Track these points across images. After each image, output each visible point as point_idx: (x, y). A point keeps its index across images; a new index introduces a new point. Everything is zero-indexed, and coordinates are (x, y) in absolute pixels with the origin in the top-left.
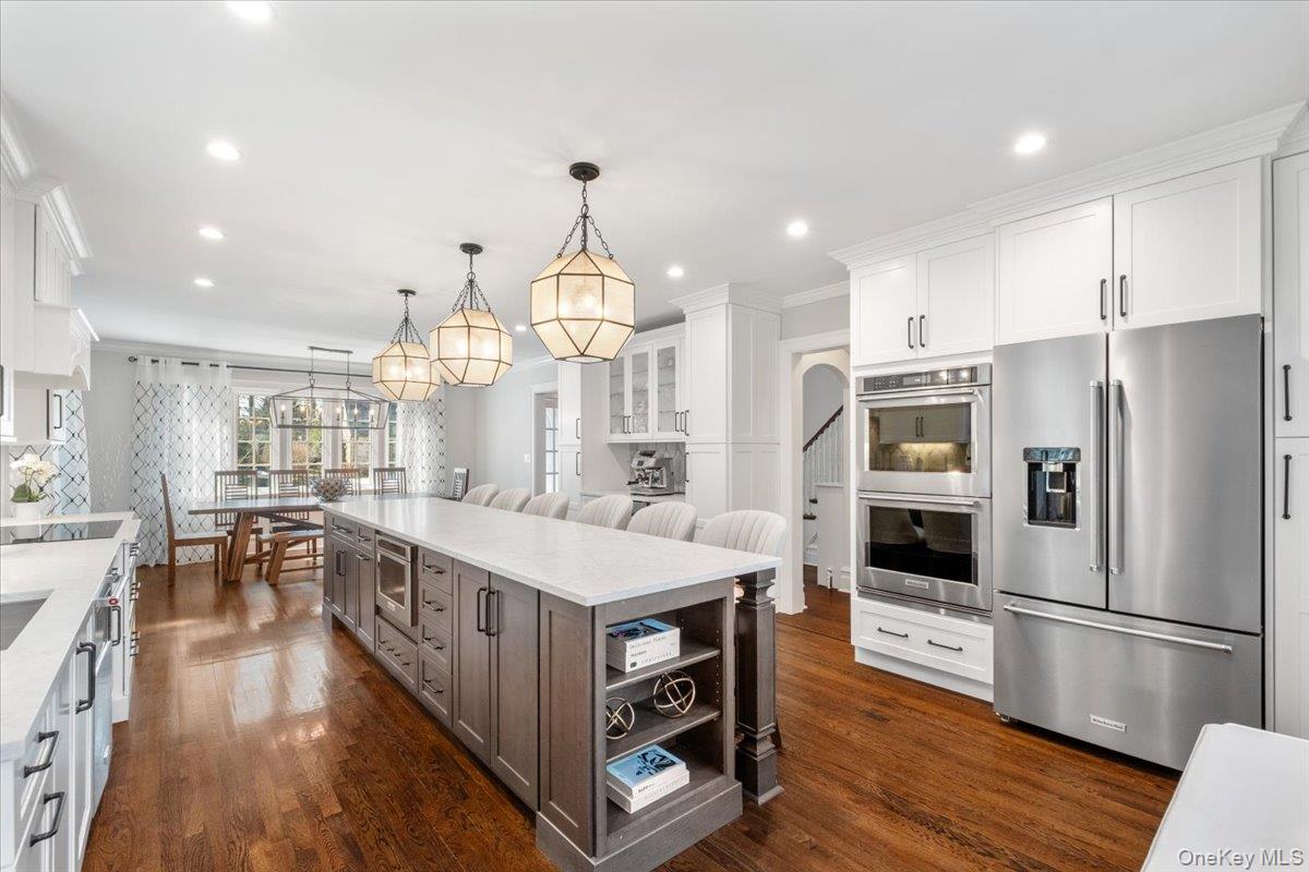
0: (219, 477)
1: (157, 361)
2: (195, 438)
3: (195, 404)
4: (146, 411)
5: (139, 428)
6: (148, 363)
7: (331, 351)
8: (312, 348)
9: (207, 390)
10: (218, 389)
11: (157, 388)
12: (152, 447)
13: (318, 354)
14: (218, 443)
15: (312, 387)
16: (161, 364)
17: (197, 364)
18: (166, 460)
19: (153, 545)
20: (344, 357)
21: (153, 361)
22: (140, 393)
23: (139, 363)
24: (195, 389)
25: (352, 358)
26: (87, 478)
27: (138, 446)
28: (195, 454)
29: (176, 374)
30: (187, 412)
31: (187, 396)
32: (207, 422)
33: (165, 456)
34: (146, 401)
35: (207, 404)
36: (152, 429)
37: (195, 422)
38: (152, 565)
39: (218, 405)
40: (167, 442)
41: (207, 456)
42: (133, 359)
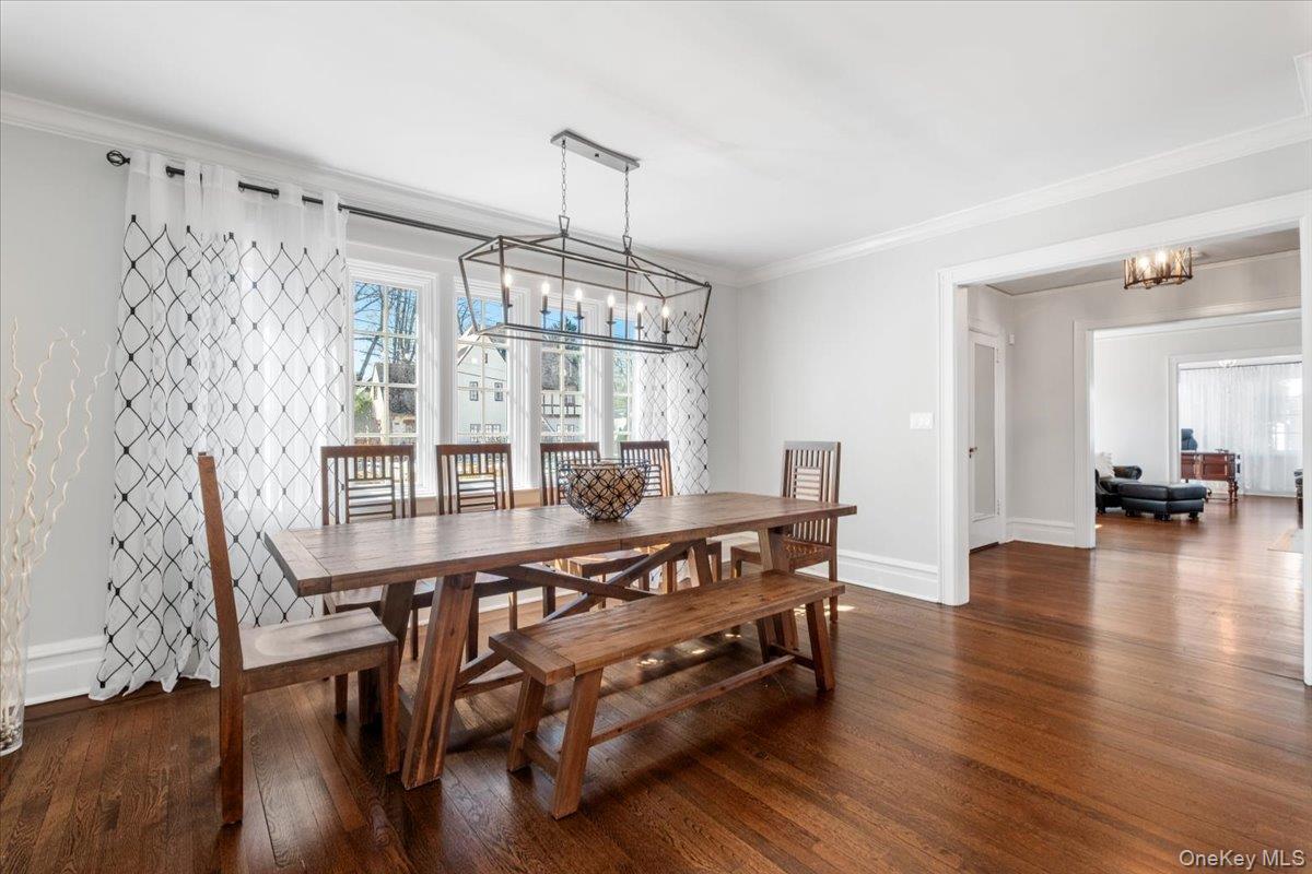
0: (331, 461)
1: (182, 173)
2: (269, 369)
3: (269, 286)
4: (153, 291)
5: (134, 335)
6: (158, 173)
9: (297, 255)
10: (320, 257)
11: (183, 240)
12: (167, 384)
14: (321, 382)
16: (190, 179)
17: (275, 193)
18: (203, 420)
19: (170, 633)
21: (171, 172)
22: (136, 244)
23: (135, 168)
24: (270, 252)
27: (132, 382)
28: (270, 408)
29: (227, 210)
30: (251, 307)
31: (250, 268)
32: (296, 326)
33: (198, 407)
34: (152, 267)
35: (296, 285)
36: (167, 339)
37: (269, 330)
38: (168, 685)
39: (321, 292)
40: (204, 374)
41: (298, 411)
42: (119, 159)
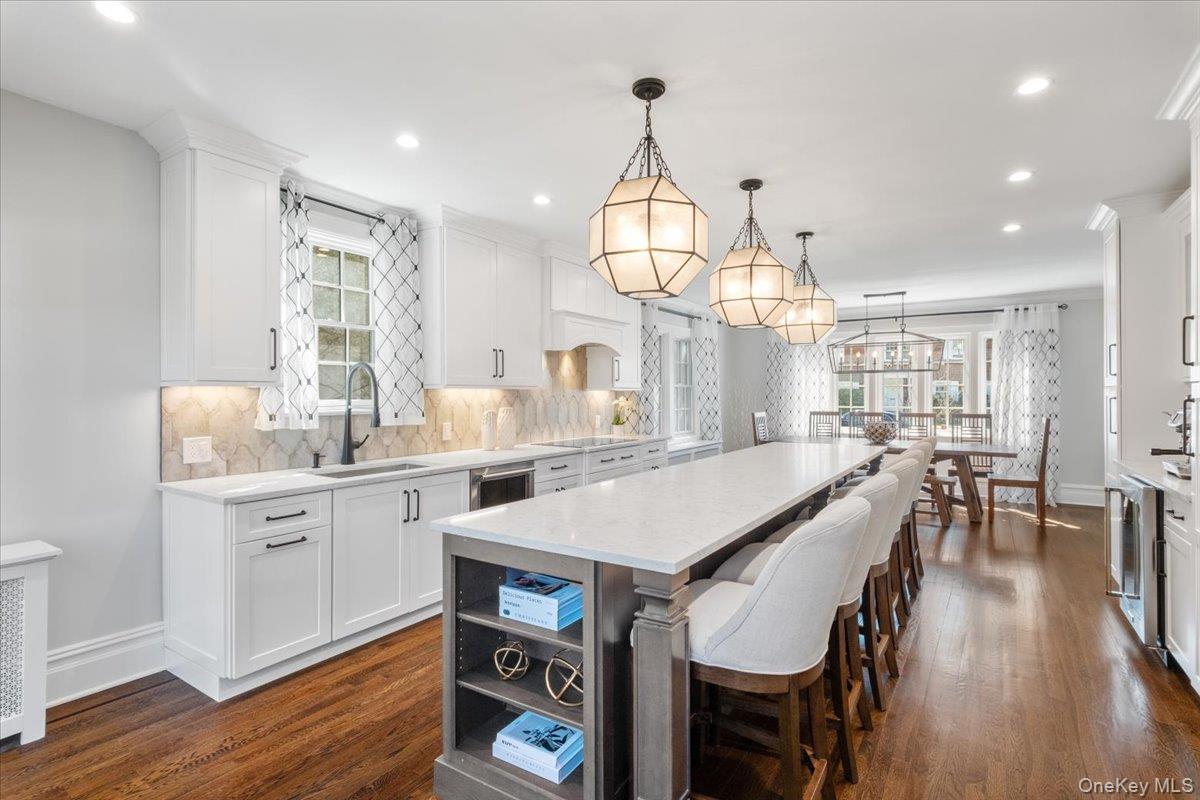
0: (812, 417)
2: (803, 383)
3: (803, 356)
7: (885, 295)
8: (866, 296)
13: (872, 301)
14: (818, 387)
15: (867, 333)
20: (898, 299)
25: (907, 299)
26: (720, 427)
30: (798, 363)
31: (798, 350)
34: (772, 357)
35: (810, 356)
39: (817, 356)
